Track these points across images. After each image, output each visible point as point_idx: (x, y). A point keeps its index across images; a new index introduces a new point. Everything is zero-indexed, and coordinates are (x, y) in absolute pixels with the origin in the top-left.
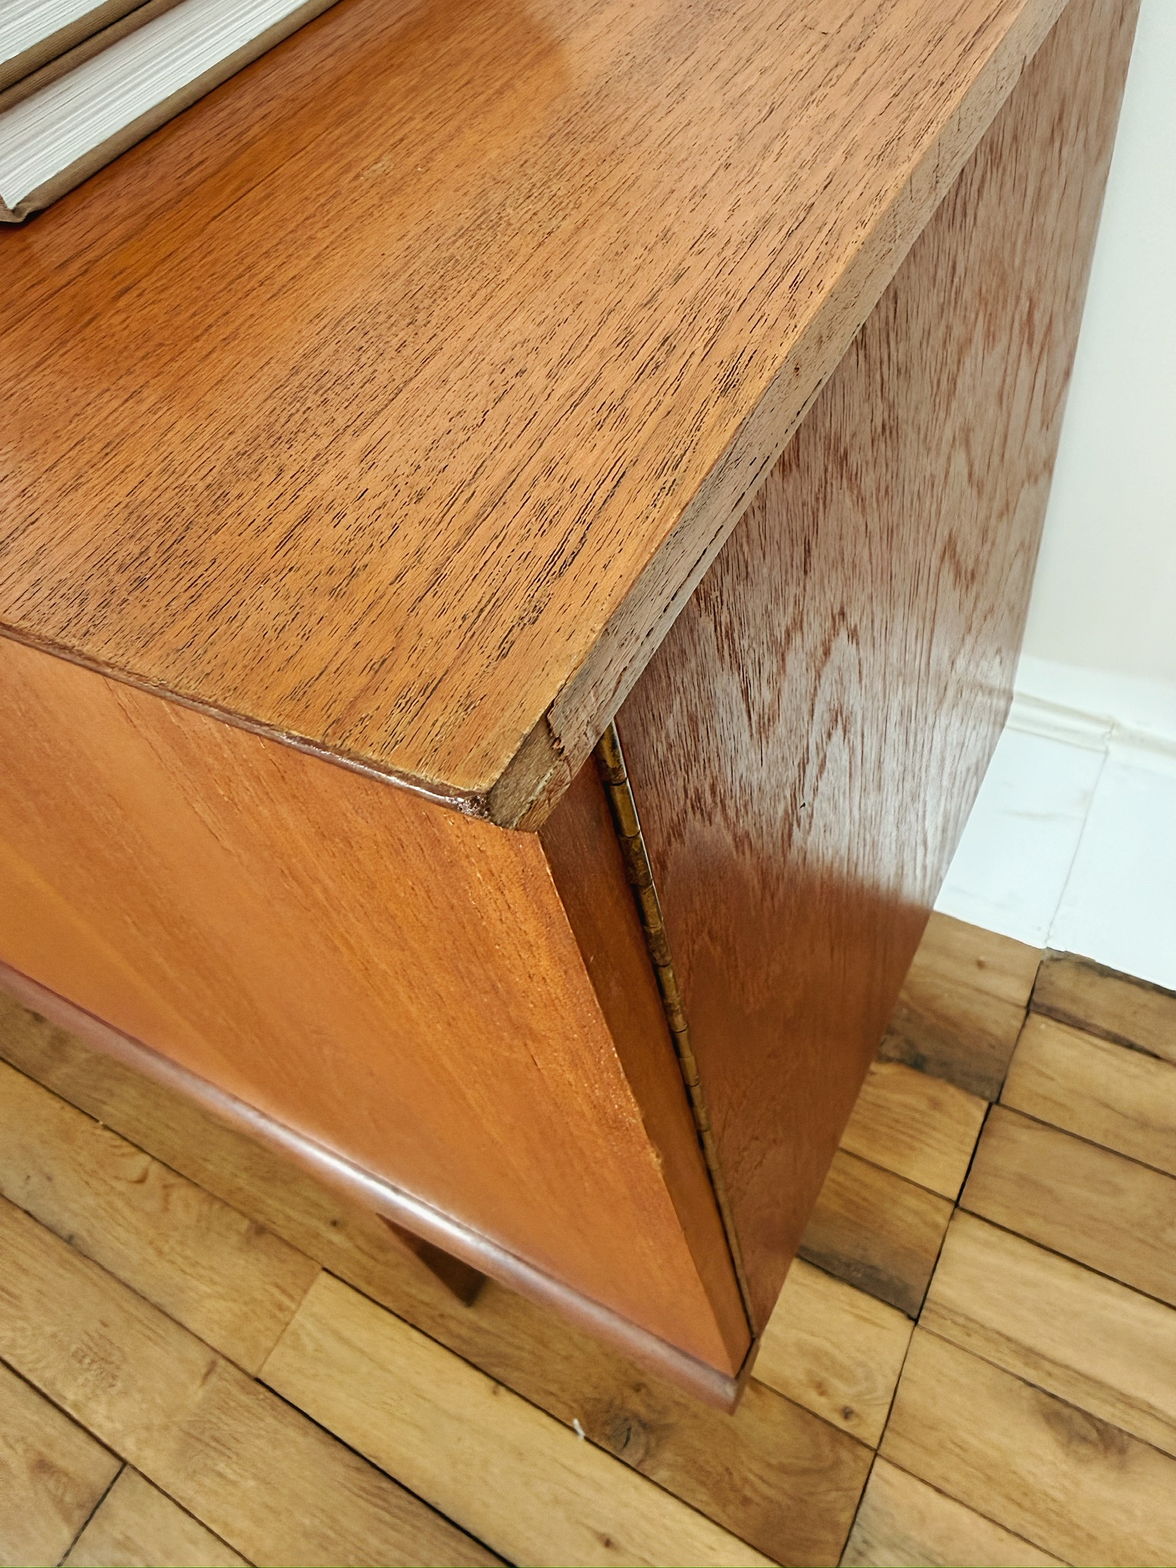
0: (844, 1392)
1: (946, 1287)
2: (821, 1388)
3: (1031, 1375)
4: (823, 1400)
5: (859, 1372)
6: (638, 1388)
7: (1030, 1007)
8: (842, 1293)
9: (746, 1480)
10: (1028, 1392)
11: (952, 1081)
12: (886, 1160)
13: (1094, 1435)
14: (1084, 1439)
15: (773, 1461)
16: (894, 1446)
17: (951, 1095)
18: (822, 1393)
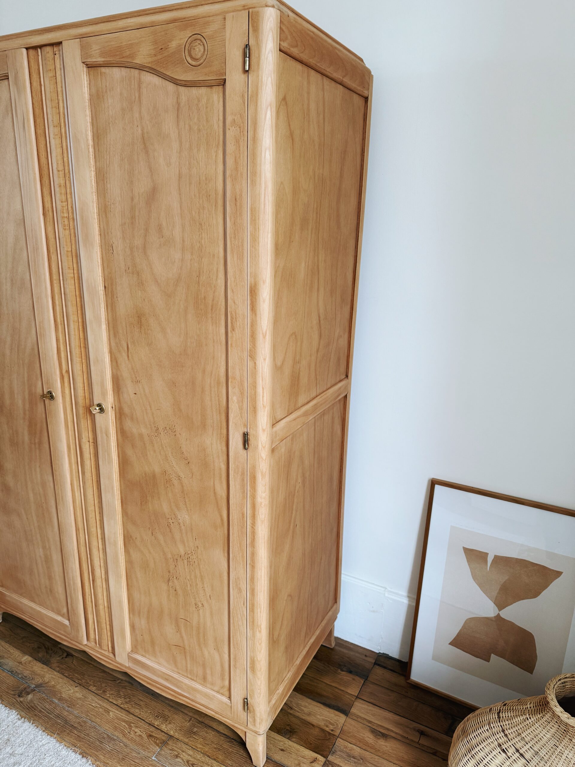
0: (331, 727)
1: (354, 710)
2: (327, 726)
3: (369, 725)
4: (327, 728)
5: (335, 724)
6: (288, 725)
7: (375, 664)
8: (332, 711)
9: (311, 741)
10: (369, 728)
11: (357, 675)
12: (343, 688)
13: (381, 735)
14: (379, 735)
15: (317, 738)
16: (341, 735)
17: (357, 678)
18: (327, 727)
